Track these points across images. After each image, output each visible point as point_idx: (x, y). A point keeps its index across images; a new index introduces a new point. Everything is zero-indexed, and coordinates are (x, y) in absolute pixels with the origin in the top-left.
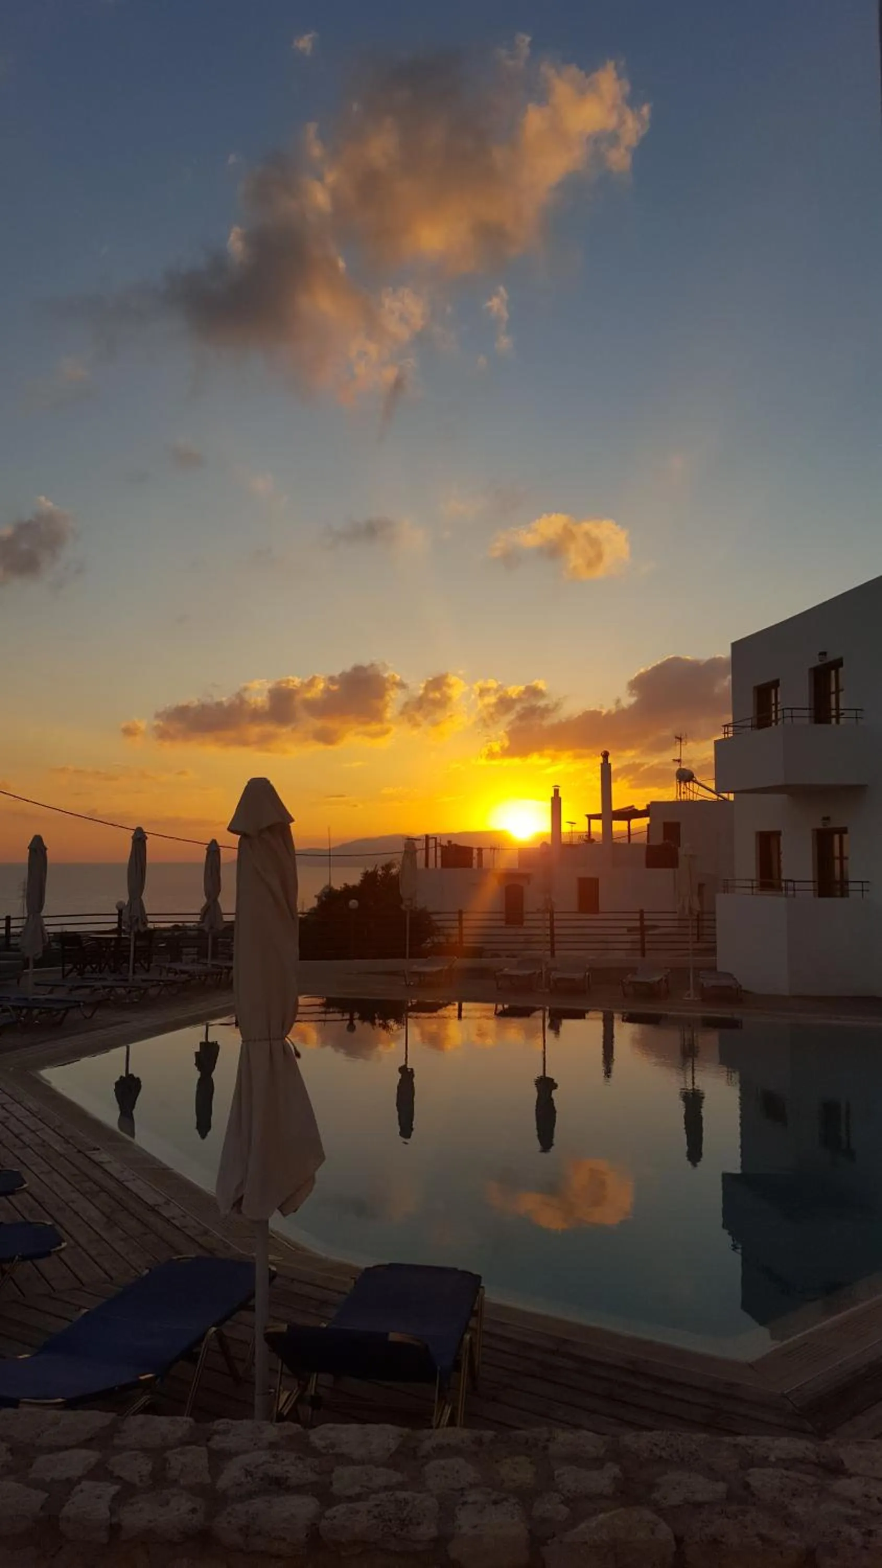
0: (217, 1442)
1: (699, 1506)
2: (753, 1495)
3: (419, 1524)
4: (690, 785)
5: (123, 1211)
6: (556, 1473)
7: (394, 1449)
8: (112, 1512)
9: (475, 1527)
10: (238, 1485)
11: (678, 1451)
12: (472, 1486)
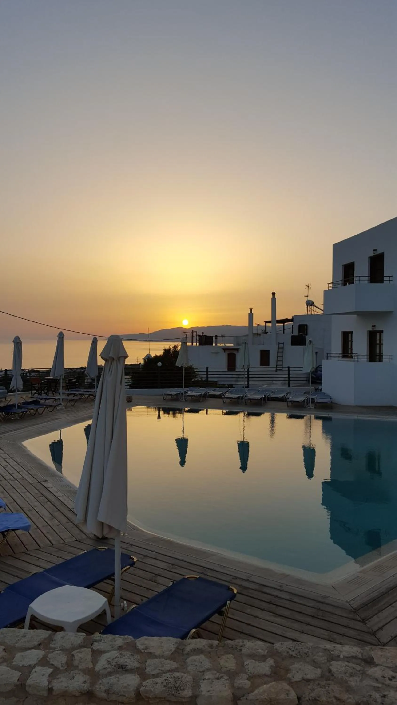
0: (96, 646)
1: (308, 681)
2: (333, 675)
3: (184, 690)
4: (312, 307)
5: (57, 511)
6: (245, 663)
7: (173, 649)
8: (49, 682)
9: (209, 691)
10: (105, 669)
11: (299, 652)
12: (208, 670)
